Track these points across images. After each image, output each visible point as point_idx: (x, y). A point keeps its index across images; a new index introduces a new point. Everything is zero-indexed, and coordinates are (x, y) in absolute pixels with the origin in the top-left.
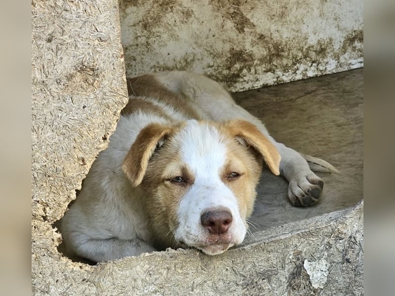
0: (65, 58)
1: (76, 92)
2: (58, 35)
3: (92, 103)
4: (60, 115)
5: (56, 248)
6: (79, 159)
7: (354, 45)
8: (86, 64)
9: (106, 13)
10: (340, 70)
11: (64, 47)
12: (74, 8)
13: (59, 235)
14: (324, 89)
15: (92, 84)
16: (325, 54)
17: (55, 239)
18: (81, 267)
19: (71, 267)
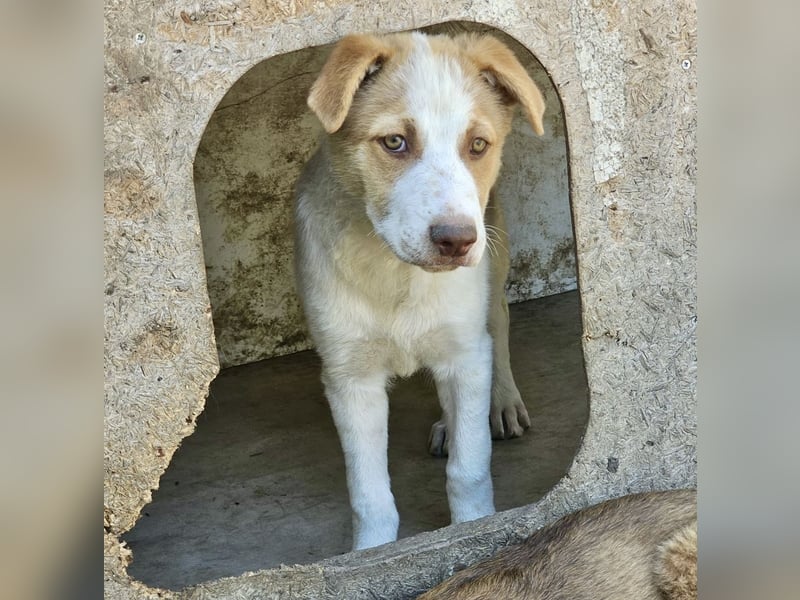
0: (132, 315)
1: (147, 359)
2: (121, 285)
3: (170, 374)
4: (126, 391)
5: (124, 570)
6: (154, 449)
7: (568, 258)
8: (160, 322)
9: (185, 254)
10: (550, 292)
11: (129, 301)
12: (142, 248)
13: (129, 552)
14: (526, 322)
15: (170, 349)
16: (528, 272)
17: (124, 558)
18: (159, 595)
19: (146, 595)
